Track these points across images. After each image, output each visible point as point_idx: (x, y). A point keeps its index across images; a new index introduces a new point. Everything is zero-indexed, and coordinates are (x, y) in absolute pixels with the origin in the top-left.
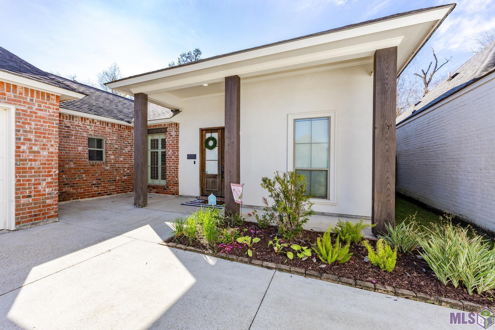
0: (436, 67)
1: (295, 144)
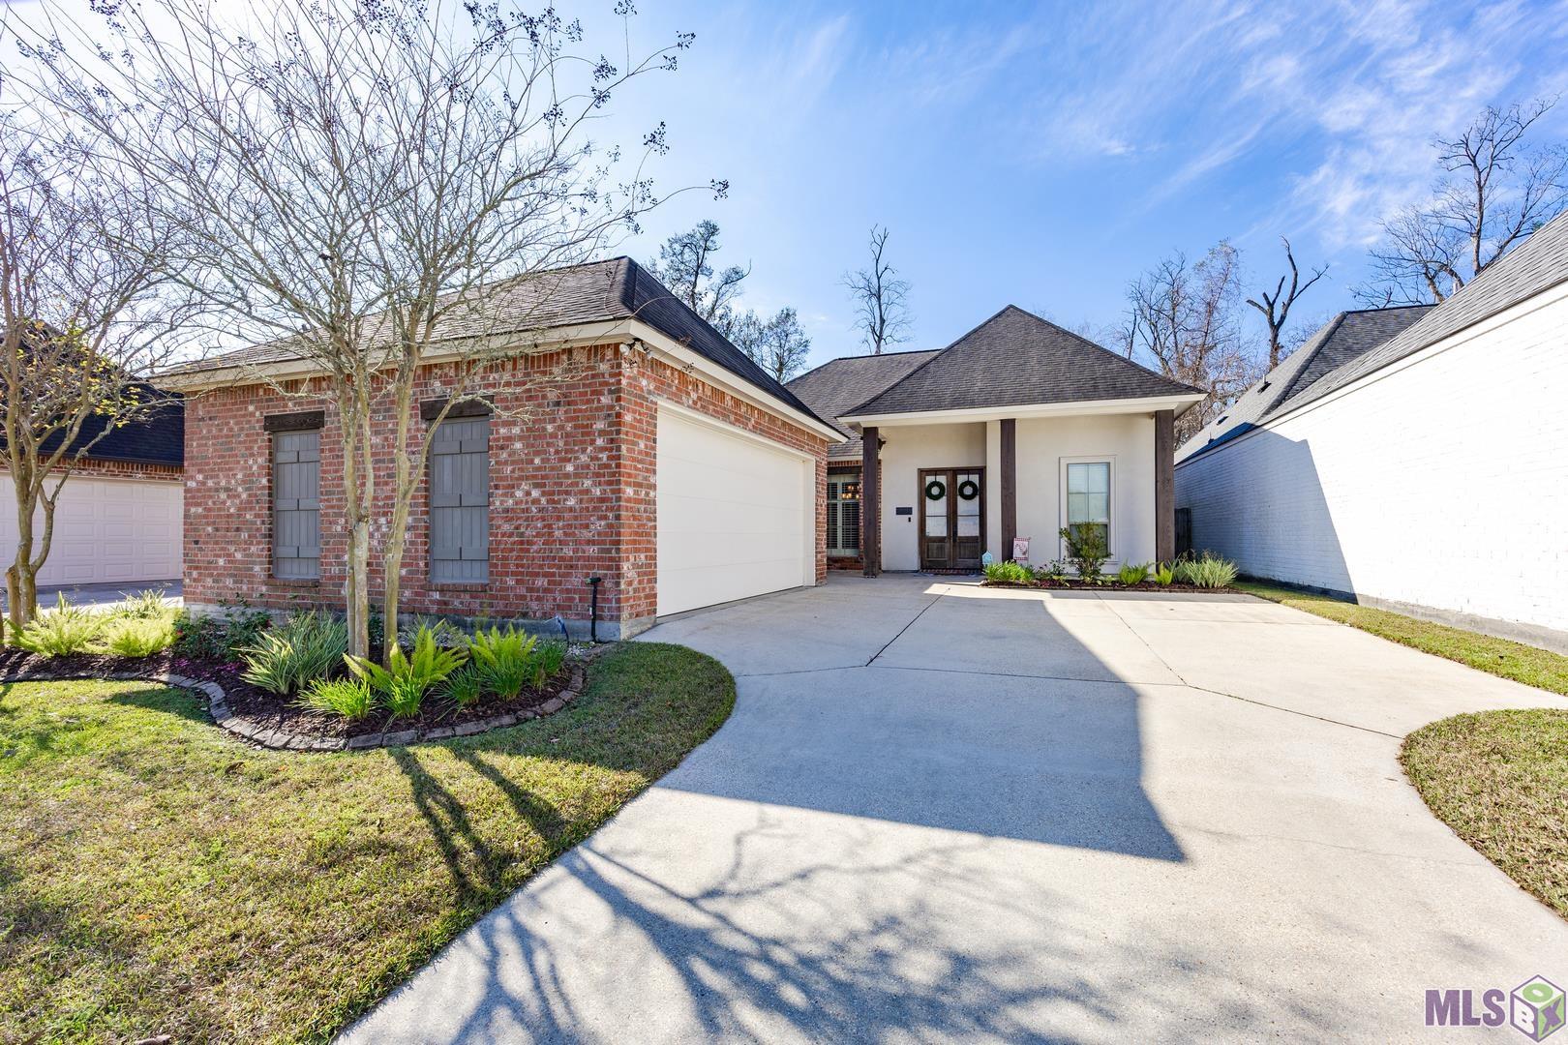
0: (1295, 287)
1: (1068, 493)
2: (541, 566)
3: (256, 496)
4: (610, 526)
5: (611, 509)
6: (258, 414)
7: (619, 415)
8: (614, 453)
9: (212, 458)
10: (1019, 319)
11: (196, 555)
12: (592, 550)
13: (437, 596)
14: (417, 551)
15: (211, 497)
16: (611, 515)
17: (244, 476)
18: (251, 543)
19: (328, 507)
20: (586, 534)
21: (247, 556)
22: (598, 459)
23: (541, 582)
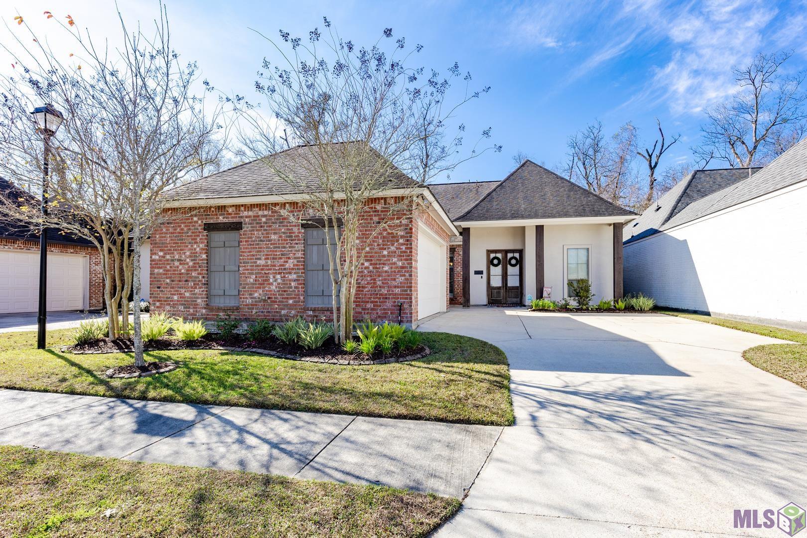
0: (663, 146)
1: (568, 264)
2: (370, 298)
3: (198, 263)
4: (407, 279)
5: (408, 272)
6: (200, 222)
7: (411, 229)
8: (409, 246)
9: (169, 243)
10: (535, 169)
11: (159, 294)
12: (397, 291)
13: (311, 313)
14: (298, 291)
15: (169, 264)
16: (407, 274)
17: (191, 253)
18: (196, 288)
19: (244, 270)
20: (394, 283)
21: (194, 294)
22: (400, 249)
23: (369, 306)
